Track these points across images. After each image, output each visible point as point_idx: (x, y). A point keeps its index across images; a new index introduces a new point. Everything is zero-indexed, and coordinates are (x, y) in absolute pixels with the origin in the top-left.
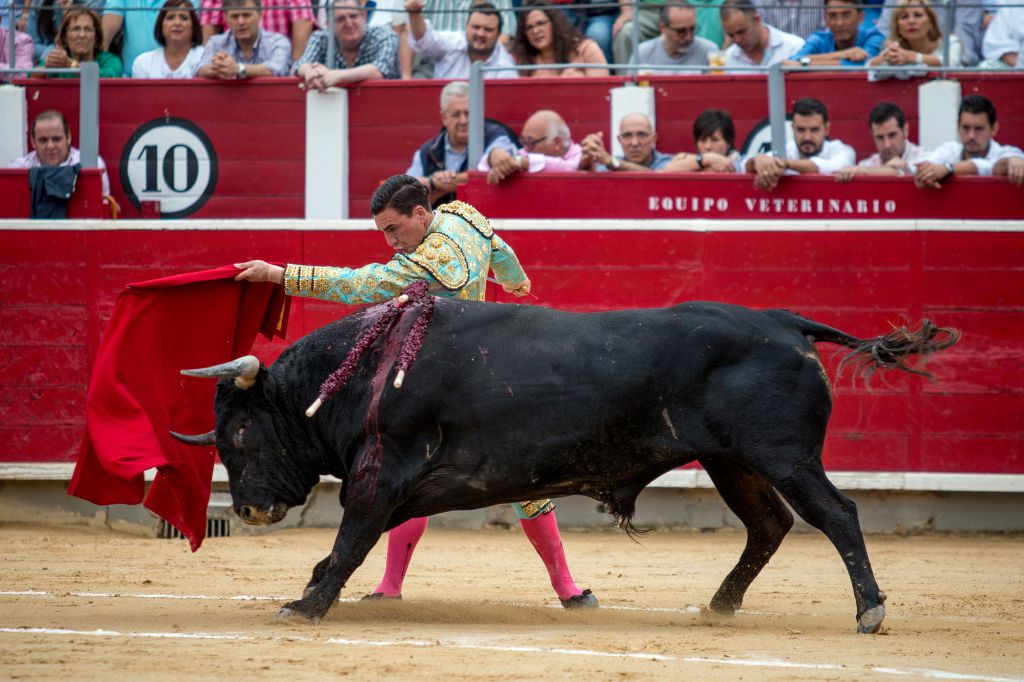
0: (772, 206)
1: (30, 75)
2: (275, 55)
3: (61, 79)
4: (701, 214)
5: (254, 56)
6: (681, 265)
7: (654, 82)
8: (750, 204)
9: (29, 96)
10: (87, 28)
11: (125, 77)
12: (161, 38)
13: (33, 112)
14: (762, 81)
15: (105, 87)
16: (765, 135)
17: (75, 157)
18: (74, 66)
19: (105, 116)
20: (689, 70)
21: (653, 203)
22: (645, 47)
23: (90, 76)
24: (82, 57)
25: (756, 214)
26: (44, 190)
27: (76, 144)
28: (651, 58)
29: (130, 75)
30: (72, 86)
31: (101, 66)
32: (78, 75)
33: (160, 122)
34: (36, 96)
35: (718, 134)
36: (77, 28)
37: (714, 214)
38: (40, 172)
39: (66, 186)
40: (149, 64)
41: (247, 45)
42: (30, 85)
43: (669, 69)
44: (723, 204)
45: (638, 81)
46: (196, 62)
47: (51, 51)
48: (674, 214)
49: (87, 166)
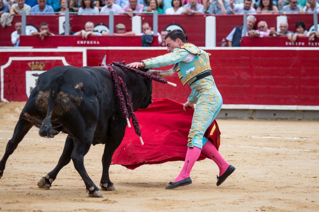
0: (314, 44)
1: (142, 14)
2: (200, 9)
3: (149, 15)
4: (298, 46)
5: (195, 9)
6: (293, 58)
7: (287, 15)
8: (309, 44)
9: (142, 18)
10: (154, 3)
11: (164, 14)
12: (173, 5)
13: (143, 22)
14: (312, 15)
15: (160, 17)
16: (313, 28)
17: (152, 33)
18: (153, 12)
19: (159, 23)
20: (296, 12)
21: (287, 43)
22: (285, 7)
23: (155, 14)
24: (154, 9)
25: (311, 46)
26: (145, 41)
27: (152, 30)
28: (287, 9)
29: (165, 13)
30: (151, 16)
31: (158, 11)
32: (153, 14)
33: (172, 24)
34: (143, 18)
35: (300, 27)
36: (152, 3)
37: (301, 46)
38: (144, 36)
39: (150, 40)
40: (169, 11)
41: (194, 6)
42: (142, 16)
43: (290, 12)
44: (303, 44)
45: (283, 15)
46: (181, 11)
47: (146, 8)
48: (292, 46)
49: (155, 35)
